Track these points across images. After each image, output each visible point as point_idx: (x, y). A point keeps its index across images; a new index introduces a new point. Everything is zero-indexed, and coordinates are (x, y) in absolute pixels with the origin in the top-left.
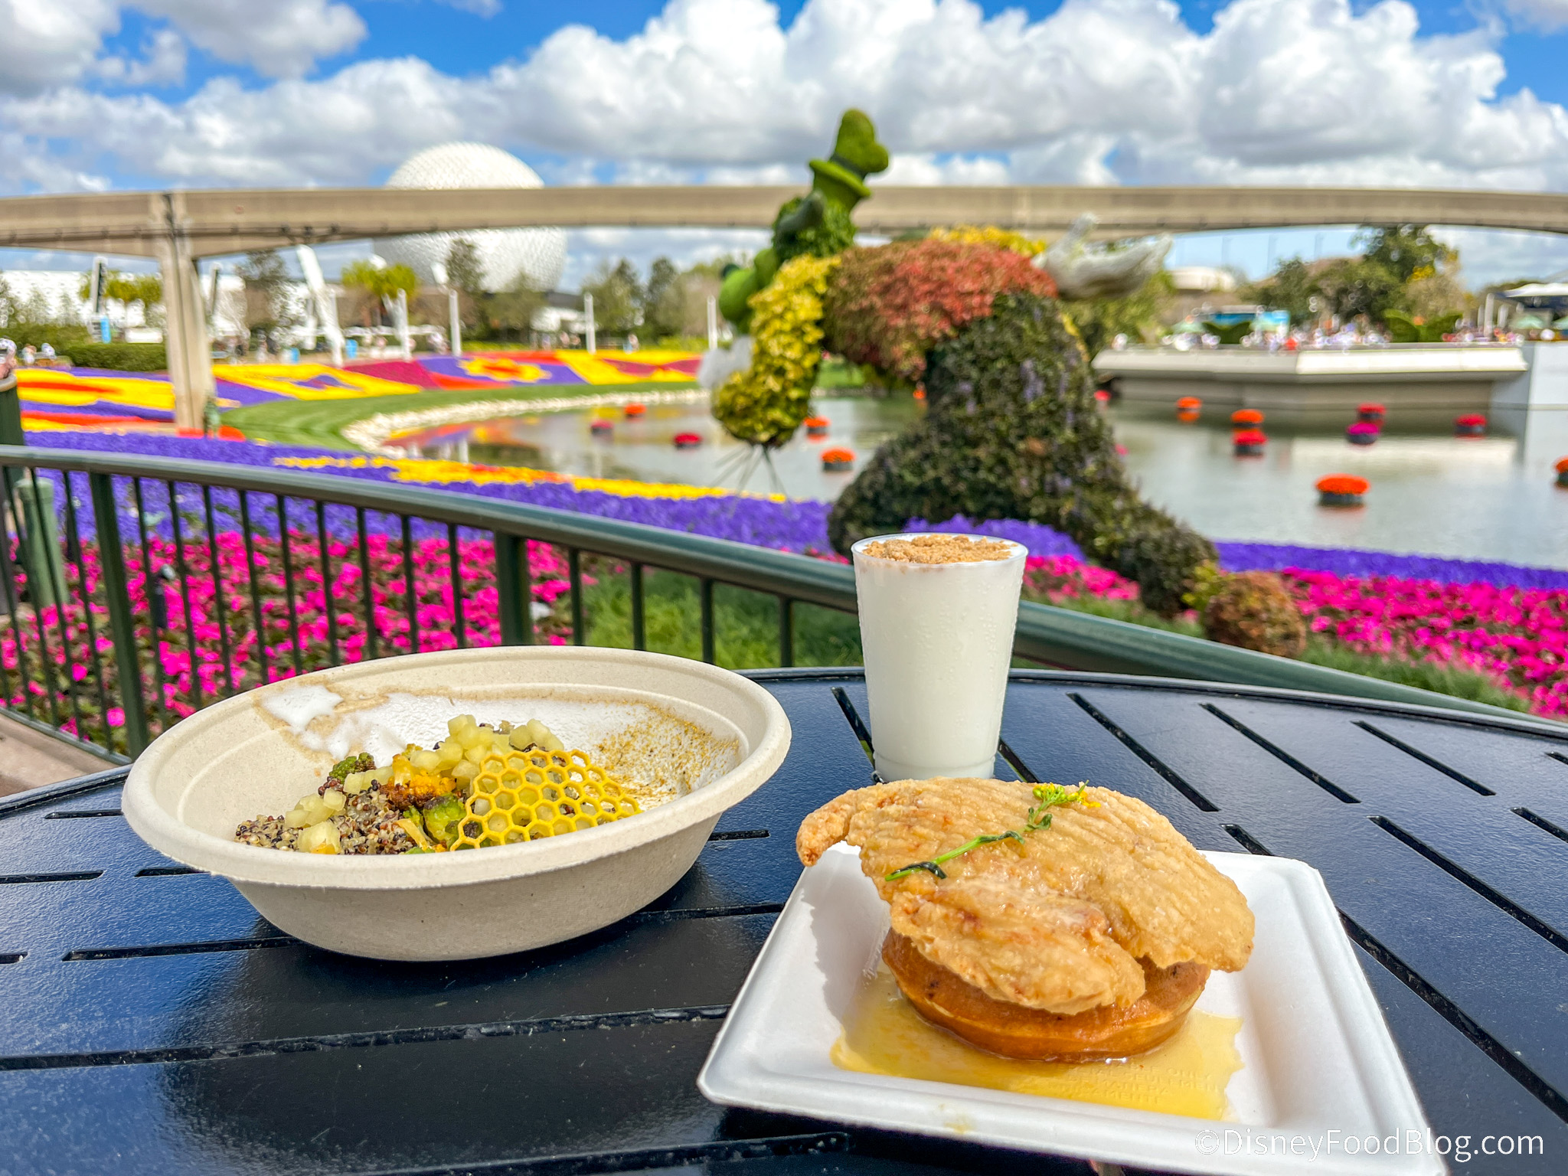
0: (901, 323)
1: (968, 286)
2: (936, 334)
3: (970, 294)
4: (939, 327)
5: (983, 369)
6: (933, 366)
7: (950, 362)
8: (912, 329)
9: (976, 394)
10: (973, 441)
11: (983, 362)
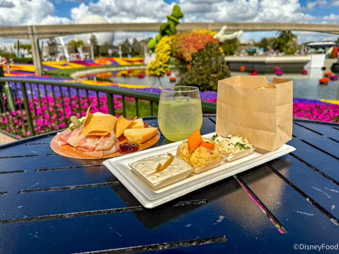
0: (187, 50)
1: (200, 42)
2: (194, 52)
4: (194, 50)
5: (204, 60)
6: (193, 59)
7: (197, 58)
8: (189, 51)
9: (202, 65)
10: (201, 75)
11: (203, 58)
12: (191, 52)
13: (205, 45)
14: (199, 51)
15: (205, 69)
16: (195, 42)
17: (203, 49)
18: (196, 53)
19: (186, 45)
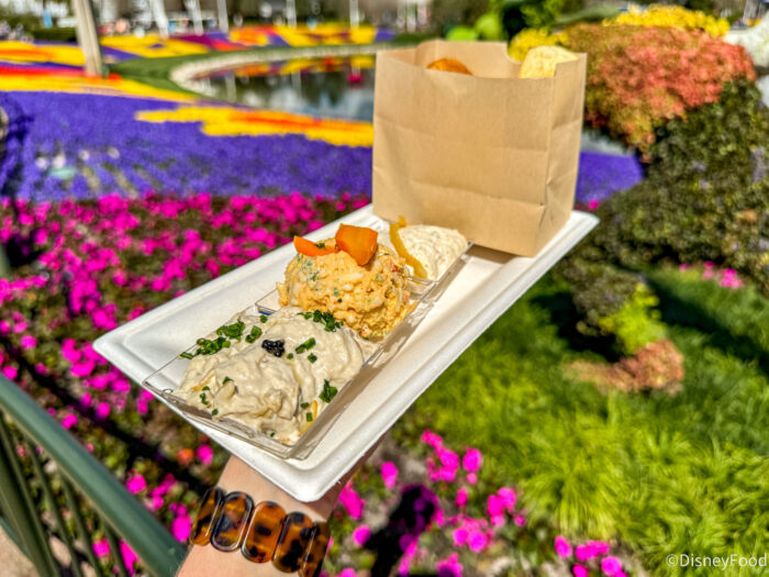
0: (636, 102)
1: (704, 75)
2: (669, 115)
3: (705, 82)
4: (672, 108)
5: (715, 151)
6: (658, 140)
7: (678, 140)
8: (645, 109)
9: (707, 175)
10: (700, 212)
11: (712, 143)
12: (655, 113)
13: (720, 87)
14: (693, 110)
15: (720, 192)
16: (675, 75)
17: (709, 105)
18: (678, 119)
19: (633, 81)
